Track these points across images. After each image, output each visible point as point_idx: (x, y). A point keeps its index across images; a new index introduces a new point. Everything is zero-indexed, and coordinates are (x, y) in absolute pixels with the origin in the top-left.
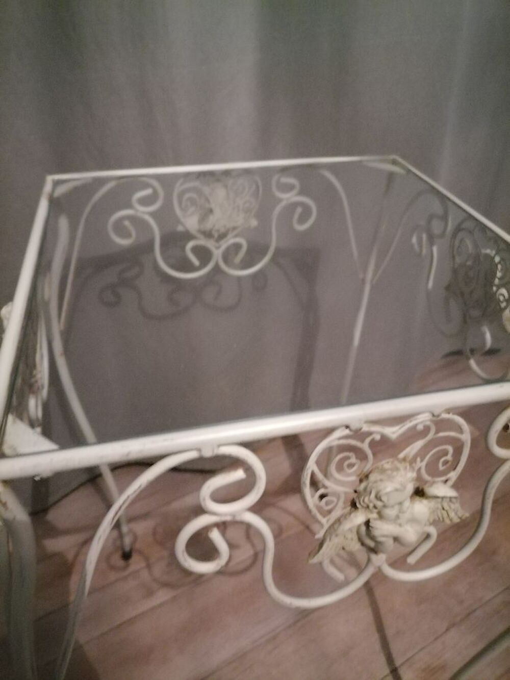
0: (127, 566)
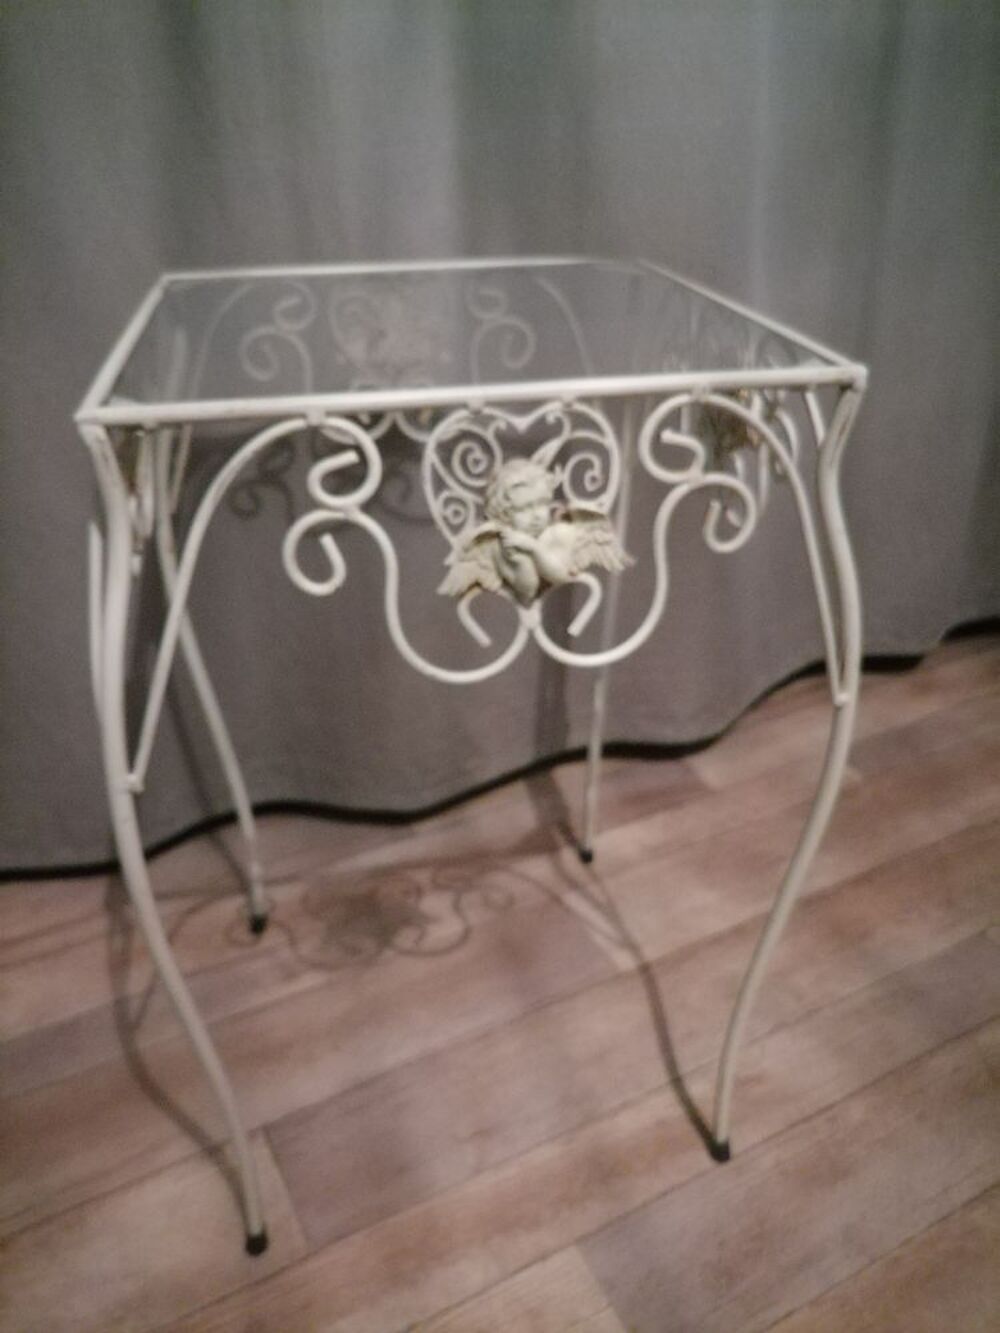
0: (258, 941)
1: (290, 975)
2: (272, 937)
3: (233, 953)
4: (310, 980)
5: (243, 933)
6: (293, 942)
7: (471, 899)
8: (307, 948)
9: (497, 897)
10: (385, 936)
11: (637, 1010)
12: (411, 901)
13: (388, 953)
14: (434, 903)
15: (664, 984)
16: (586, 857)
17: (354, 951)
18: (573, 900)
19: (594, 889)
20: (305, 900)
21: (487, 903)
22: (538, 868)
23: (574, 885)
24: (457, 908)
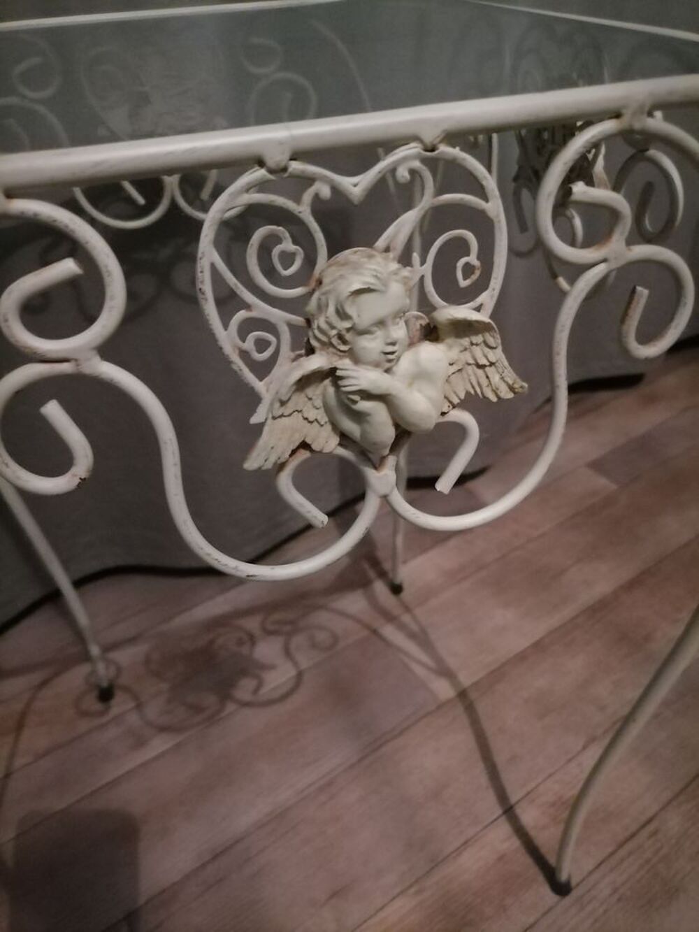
0: (107, 710)
1: (140, 742)
2: (120, 704)
3: (83, 725)
4: (160, 744)
5: (92, 703)
6: (139, 706)
7: (298, 640)
8: (153, 710)
9: (322, 637)
10: (224, 690)
11: (461, 739)
12: (245, 650)
13: (230, 707)
14: (267, 650)
15: (482, 707)
16: (396, 589)
17: (197, 709)
18: (389, 631)
19: (406, 618)
20: (147, 661)
21: (314, 645)
22: (354, 603)
23: (389, 617)
24: (287, 653)
